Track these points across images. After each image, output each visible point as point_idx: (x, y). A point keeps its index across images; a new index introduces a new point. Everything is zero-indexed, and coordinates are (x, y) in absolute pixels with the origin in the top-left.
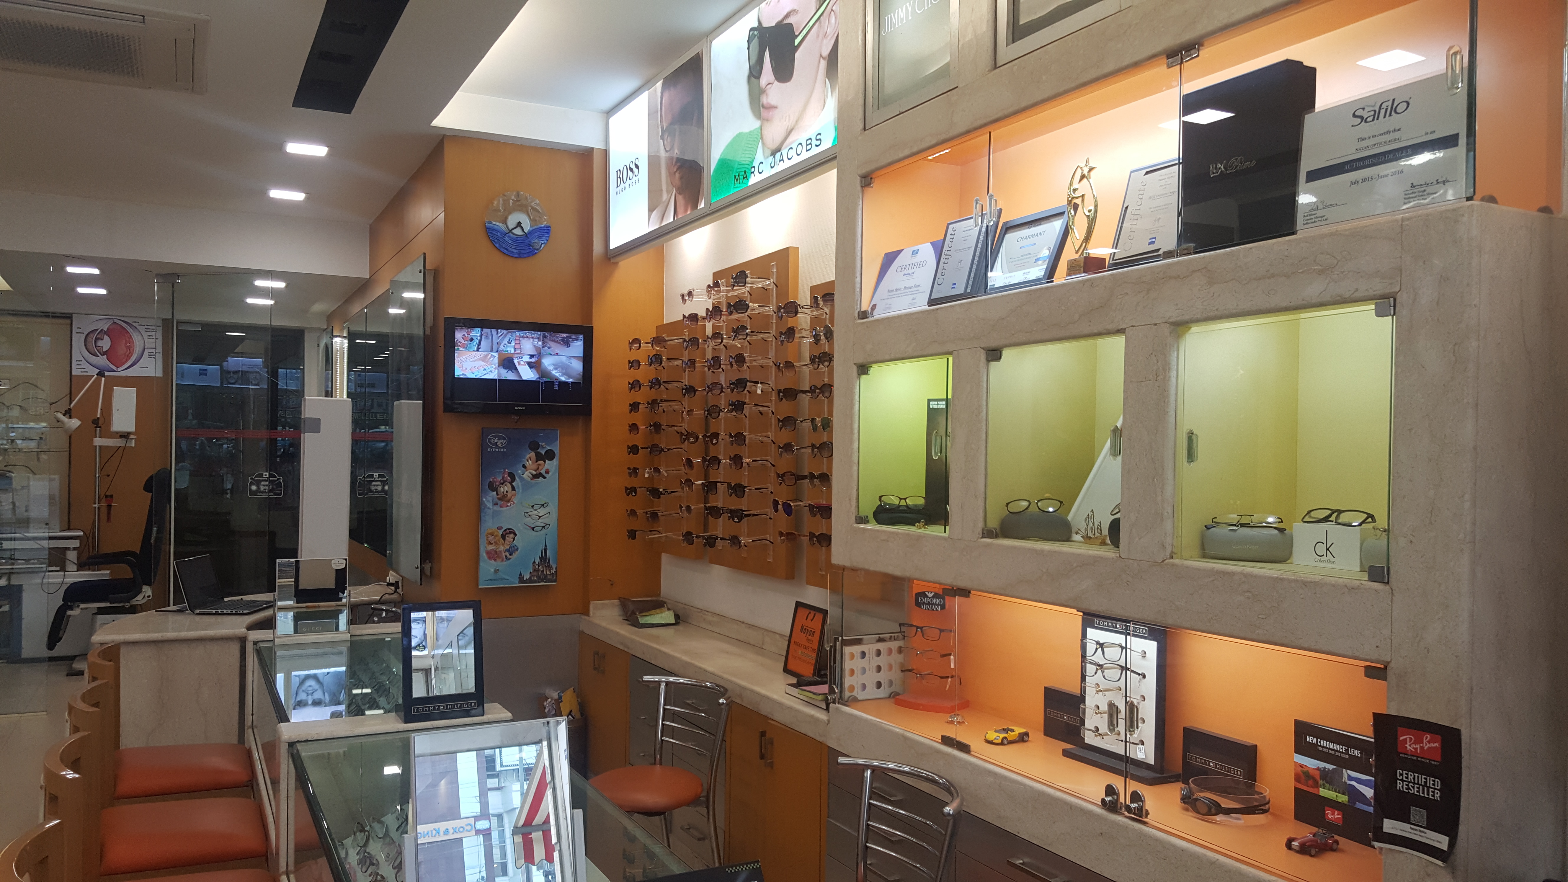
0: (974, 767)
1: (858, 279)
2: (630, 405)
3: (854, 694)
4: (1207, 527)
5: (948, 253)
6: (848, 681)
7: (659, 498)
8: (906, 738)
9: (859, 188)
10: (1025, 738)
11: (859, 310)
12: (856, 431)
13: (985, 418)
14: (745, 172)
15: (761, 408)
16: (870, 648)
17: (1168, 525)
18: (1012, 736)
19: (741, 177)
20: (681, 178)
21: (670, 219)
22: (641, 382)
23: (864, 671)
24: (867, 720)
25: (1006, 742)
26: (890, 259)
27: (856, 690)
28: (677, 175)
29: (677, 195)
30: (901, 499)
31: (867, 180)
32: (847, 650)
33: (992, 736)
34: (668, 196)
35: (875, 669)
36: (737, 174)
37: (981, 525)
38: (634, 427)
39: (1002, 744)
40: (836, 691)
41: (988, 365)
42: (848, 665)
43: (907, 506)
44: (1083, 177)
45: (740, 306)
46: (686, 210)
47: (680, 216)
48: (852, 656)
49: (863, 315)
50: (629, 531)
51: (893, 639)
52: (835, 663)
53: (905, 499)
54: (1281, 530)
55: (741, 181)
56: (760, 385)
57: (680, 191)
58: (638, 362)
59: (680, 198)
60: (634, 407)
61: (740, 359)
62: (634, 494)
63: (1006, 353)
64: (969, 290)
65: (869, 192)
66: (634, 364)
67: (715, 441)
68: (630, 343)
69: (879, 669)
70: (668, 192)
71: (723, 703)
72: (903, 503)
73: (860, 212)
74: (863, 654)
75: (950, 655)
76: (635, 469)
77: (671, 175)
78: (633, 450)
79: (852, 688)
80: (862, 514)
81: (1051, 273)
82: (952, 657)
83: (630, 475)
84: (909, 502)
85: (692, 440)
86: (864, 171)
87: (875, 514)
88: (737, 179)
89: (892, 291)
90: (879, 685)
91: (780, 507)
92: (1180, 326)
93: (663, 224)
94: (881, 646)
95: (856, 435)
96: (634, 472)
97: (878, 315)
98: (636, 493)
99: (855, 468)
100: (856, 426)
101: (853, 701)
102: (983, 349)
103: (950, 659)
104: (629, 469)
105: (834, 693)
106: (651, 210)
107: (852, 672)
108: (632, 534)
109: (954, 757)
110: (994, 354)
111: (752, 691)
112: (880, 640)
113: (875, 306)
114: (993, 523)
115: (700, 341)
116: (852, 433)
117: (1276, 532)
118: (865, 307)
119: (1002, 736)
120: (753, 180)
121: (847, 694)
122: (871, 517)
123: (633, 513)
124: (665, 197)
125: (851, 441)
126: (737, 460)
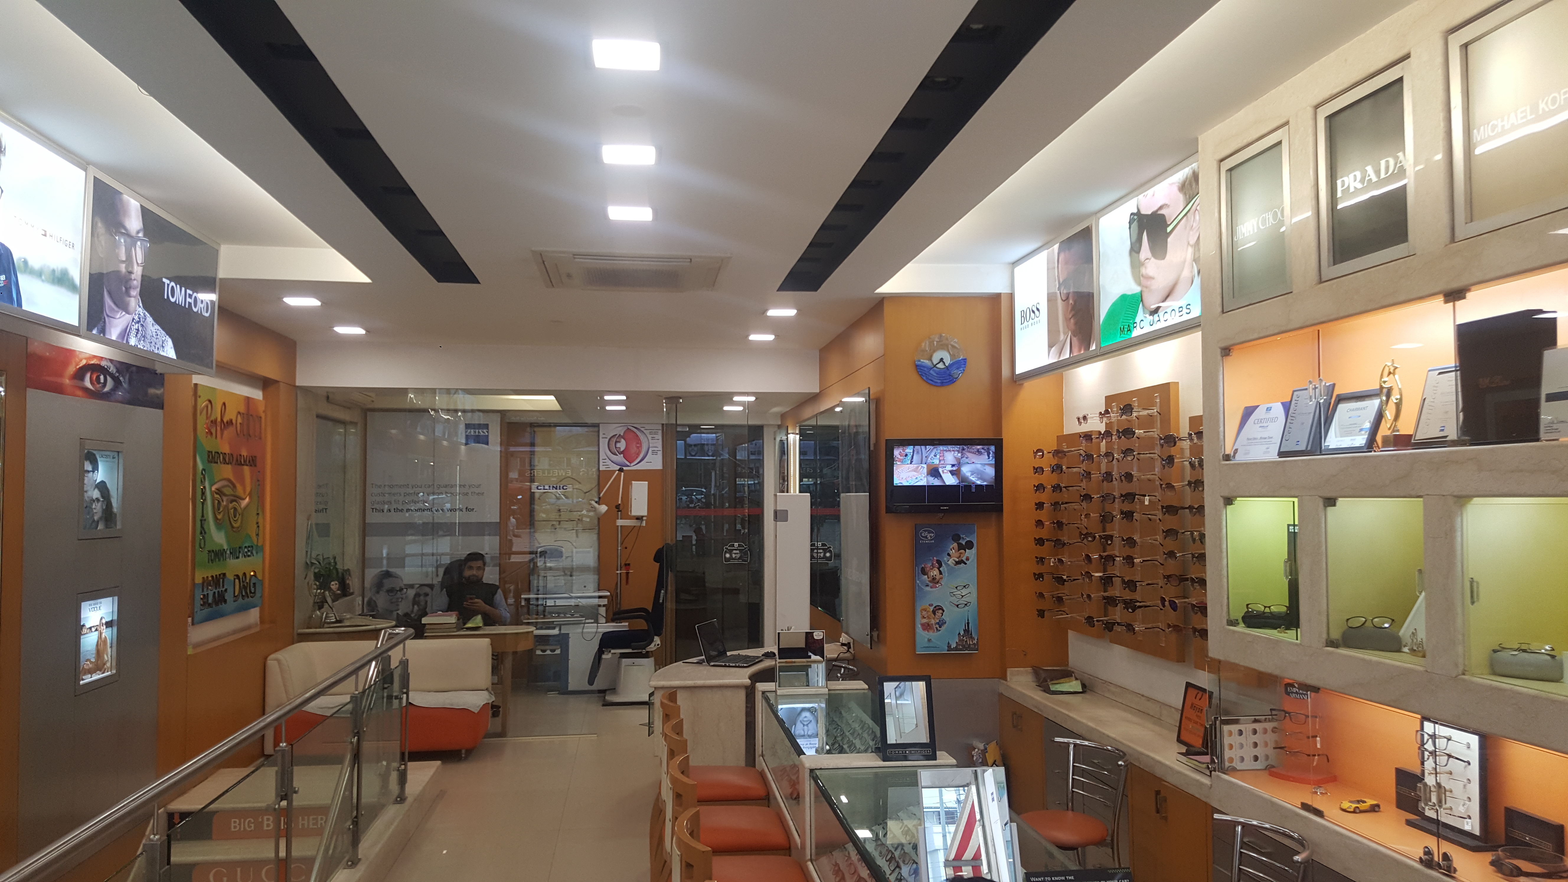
0: (1326, 828)
1: (1222, 429)
2: (1036, 504)
3: (1234, 764)
4: (1495, 651)
5: (1293, 415)
6: (1227, 754)
7: (1064, 584)
8: (1273, 804)
9: (1219, 357)
10: (1377, 809)
11: (1223, 453)
12: (1224, 550)
13: (1324, 551)
14: (1129, 326)
15: (1149, 516)
16: (1247, 728)
17: (1460, 649)
18: (1363, 806)
19: (1126, 330)
20: (1076, 324)
21: (1066, 355)
22: (1045, 486)
23: (1242, 746)
24: (1241, 787)
25: (1358, 811)
26: (1248, 412)
27: (1235, 761)
28: (1072, 321)
29: (1072, 337)
30: (1265, 607)
31: (1226, 351)
32: (1226, 728)
33: (1346, 805)
34: (1065, 336)
35: (1252, 745)
36: (1122, 327)
37: (1325, 636)
38: (1039, 523)
39: (1354, 812)
40: (1216, 761)
41: (1325, 510)
42: (1227, 741)
43: (1271, 613)
44: (1390, 373)
45: (1128, 432)
46: (1080, 350)
47: (1075, 355)
48: (1230, 733)
49: (1227, 458)
50: (1038, 611)
51: (1267, 720)
52: (1216, 737)
53: (1269, 607)
54: (1553, 657)
55: (1126, 333)
56: (1147, 498)
57: (1074, 334)
58: (1042, 468)
59: (1075, 340)
60: (1040, 506)
61: (1129, 477)
62: (1041, 579)
63: (1341, 501)
64: (1309, 448)
65: (1229, 360)
66: (1038, 470)
67: (1109, 542)
68: (1034, 453)
69: (1255, 745)
70: (1064, 334)
71: (1121, 765)
72: (1267, 610)
73: (1221, 377)
74: (1241, 733)
75: (1316, 736)
76: (1042, 559)
77: (1067, 320)
78: (1040, 542)
79: (1231, 760)
80: (1232, 618)
81: (1371, 443)
82: (1318, 739)
83: (1038, 562)
84: (1273, 609)
85: (1090, 539)
86: (1223, 345)
87: (1243, 618)
88: (1122, 331)
89: (1251, 439)
90: (1256, 758)
91: (1167, 603)
92: (1462, 499)
93: (1061, 359)
94: (1256, 726)
95: (1225, 554)
96: (1041, 560)
97: (1240, 458)
98: (1043, 579)
99: (1225, 580)
100: (1225, 546)
101: (1232, 771)
102: (1320, 497)
103: (1316, 741)
104: (1037, 557)
105: (1215, 762)
106: (1050, 346)
107: (1231, 747)
108: (1041, 613)
109: (1311, 820)
110: (1330, 502)
111: (1148, 756)
112: (1256, 721)
113: (1236, 450)
114: (1336, 635)
115: (1095, 456)
116: (1221, 551)
117: (1549, 658)
118: (1229, 450)
119: (1354, 805)
120: (1136, 333)
121: (1227, 764)
122: (1240, 620)
123: (1041, 595)
124: (1062, 337)
125: (1221, 558)
126: (1129, 560)
